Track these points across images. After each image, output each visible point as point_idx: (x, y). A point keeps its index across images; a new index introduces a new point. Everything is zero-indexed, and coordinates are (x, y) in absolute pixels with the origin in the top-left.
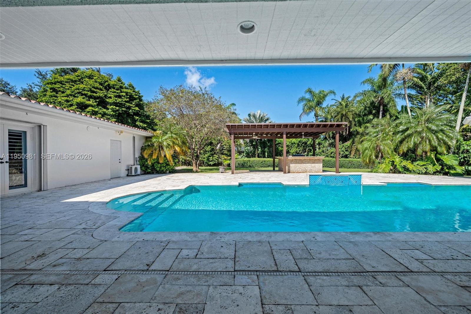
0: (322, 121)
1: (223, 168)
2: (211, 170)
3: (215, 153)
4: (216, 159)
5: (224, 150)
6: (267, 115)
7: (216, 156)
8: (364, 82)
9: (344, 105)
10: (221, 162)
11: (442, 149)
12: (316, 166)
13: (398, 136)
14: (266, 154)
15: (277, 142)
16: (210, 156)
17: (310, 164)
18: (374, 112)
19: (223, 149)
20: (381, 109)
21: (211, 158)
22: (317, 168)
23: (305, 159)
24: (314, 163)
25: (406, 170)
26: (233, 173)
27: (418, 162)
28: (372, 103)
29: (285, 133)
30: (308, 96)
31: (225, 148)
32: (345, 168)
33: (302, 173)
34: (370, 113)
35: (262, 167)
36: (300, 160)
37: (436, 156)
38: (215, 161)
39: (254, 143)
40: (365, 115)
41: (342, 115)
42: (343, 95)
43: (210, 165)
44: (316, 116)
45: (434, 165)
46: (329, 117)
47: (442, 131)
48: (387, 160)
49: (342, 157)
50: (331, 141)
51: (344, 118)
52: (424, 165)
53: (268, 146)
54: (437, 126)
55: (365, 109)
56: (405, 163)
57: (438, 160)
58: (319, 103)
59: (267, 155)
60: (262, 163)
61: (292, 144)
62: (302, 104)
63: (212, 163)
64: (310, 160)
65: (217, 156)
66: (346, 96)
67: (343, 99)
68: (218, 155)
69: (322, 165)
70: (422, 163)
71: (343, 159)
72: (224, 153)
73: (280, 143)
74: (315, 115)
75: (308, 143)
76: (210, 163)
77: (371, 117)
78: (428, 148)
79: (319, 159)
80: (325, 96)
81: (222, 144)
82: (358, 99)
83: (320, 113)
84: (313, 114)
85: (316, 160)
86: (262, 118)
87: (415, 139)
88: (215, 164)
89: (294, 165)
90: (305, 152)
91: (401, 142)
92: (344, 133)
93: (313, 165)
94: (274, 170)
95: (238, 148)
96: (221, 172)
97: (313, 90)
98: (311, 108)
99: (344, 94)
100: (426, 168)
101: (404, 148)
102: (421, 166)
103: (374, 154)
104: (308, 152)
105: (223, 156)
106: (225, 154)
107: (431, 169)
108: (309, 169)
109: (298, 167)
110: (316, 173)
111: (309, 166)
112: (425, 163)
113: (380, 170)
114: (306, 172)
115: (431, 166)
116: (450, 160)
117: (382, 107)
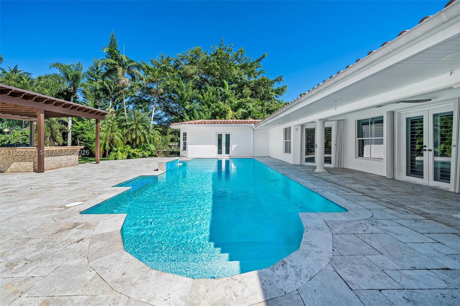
12: (72, 158)
22: (73, 160)
25: (134, 156)
37: (144, 145)
52: (140, 151)
56: (133, 151)
70: (138, 150)
89: (49, 158)
93: (69, 157)
100: (142, 153)
102: (138, 152)
107: (146, 154)
108: (65, 162)
109: (50, 162)
110: (73, 166)
111: (64, 159)
112: (140, 150)
113: (120, 158)
114: (61, 167)
115: (144, 152)
116: (152, 147)
117: (73, 98)
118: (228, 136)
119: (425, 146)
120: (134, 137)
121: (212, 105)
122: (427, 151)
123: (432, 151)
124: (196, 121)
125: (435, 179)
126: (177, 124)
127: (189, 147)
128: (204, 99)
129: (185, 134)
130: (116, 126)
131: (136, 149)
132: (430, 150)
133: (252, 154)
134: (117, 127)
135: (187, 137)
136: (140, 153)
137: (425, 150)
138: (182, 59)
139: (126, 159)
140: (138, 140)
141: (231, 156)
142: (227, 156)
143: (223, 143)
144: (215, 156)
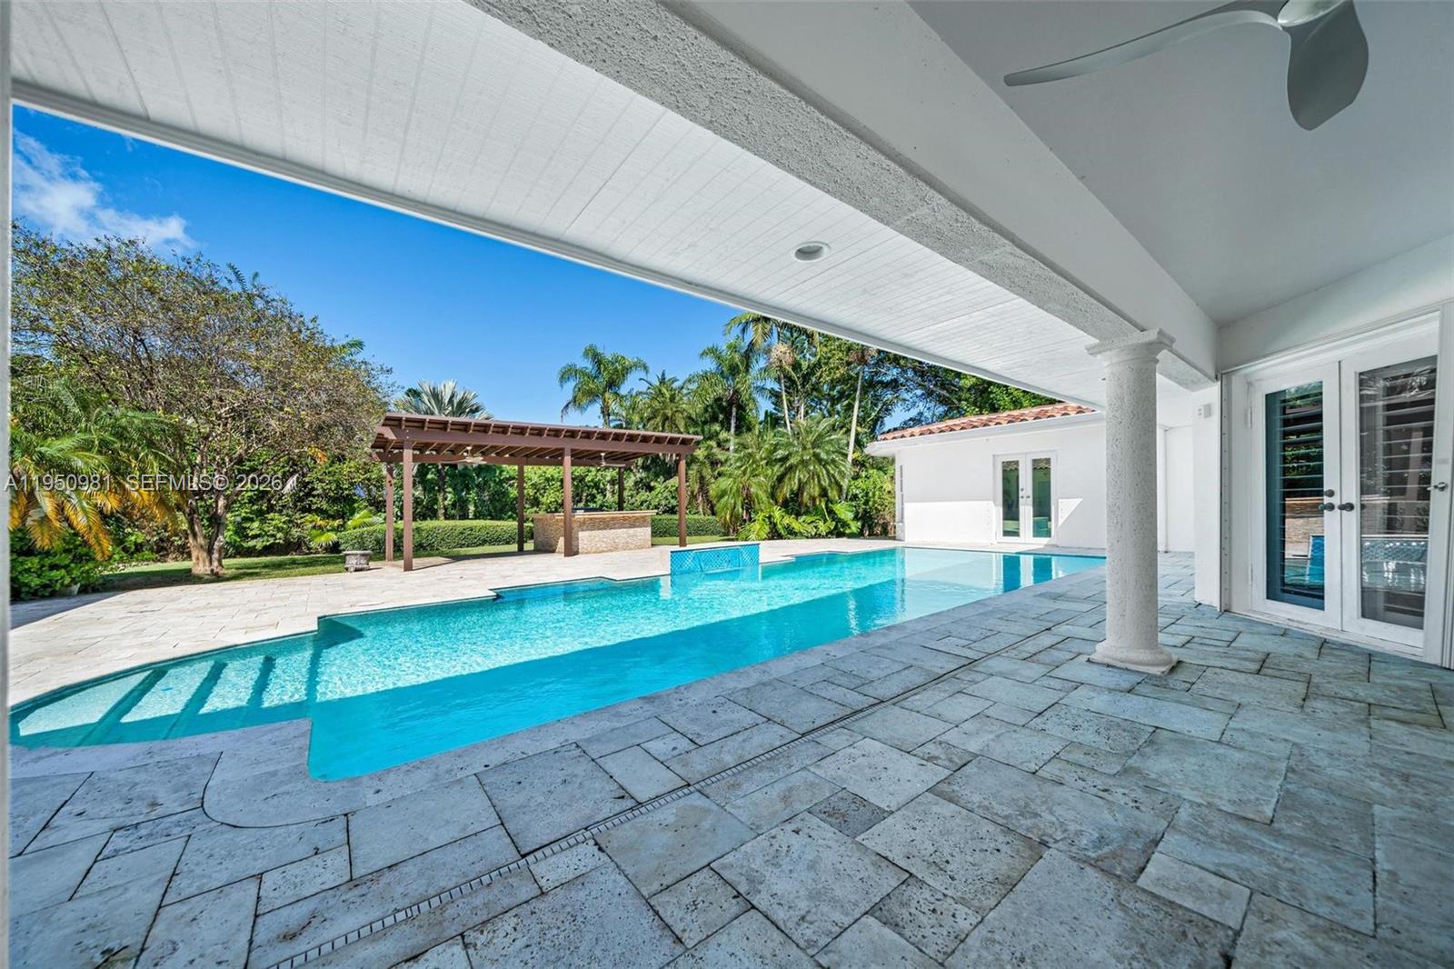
0: (620, 427)
1: (363, 555)
2: (279, 566)
3: (271, 509)
4: (279, 529)
5: (314, 496)
6: (475, 396)
7: (277, 519)
8: (704, 354)
9: (668, 396)
10: (299, 538)
11: (833, 494)
12: (638, 534)
13: (776, 468)
14: (472, 508)
15: (505, 475)
16: (246, 519)
18: (721, 417)
19: (308, 494)
20: (734, 414)
21: (256, 524)
22: (640, 538)
23: (613, 519)
24: (633, 526)
25: (792, 533)
26: (408, 568)
27: (804, 517)
28: (718, 400)
29: (567, 451)
30: (587, 363)
31: (320, 491)
32: (671, 536)
33: (608, 551)
34: (714, 419)
35: (462, 546)
36: (602, 520)
37: (826, 505)
38: (273, 536)
39: (429, 476)
40: (705, 423)
41: (666, 418)
42: (663, 374)
43: (251, 552)
44: (606, 412)
45: (825, 521)
46: (636, 418)
47: (833, 461)
48: (761, 516)
49: (664, 512)
50: (638, 475)
51: (667, 424)
52: (812, 522)
53: (477, 486)
54: (828, 453)
55: (706, 410)
56: (788, 520)
57: (831, 512)
58: (612, 384)
59: (475, 512)
60: (462, 533)
62: (571, 385)
63: (259, 544)
64: (624, 519)
65: (284, 519)
66: (668, 377)
67: (662, 381)
68: (287, 515)
69: (649, 529)
70: (809, 519)
71: (667, 516)
72: (314, 507)
74: (603, 412)
75: (588, 479)
76: (252, 543)
77: (717, 427)
78: (816, 492)
79: (643, 517)
80: (626, 370)
81: (304, 475)
82: (693, 386)
83: (614, 406)
84: (596, 408)
85: (637, 519)
86: (460, 403)
87: (800, 475)
88: (272, 546)
89: (587, 533)
90: (580, 501)
91: (780, 479)
92: (668, 459)
93: (632, 531)
94: (521, 552)
95: (369, 491)
97: (601, 349)
98: (593, 395)
99: (663, 371)
100: (815, 527)
101: (786, 491)
102: (809, 523)
103: (739, 503)
104: (587, 501)
105: (309, 517)
106: (320, 511)
107: (823, 528)
108: (623, 541)
110: (639, 549)
111: (622, 534)
112: (813, 519)
113: (753, 536)
114: (616, 549)
115: (821, 523)
116: (844, 511)
117: (734, 410)
118: (1042, 470)
119: (1331, 494)
120: (797, 487)
122: (1337, 511)
123: (1354, 511)
125: (1368, 612)
127: (907, 505)
130: (761, 463)
132: (1350, 507)
135: (904, 478)
136: (811, 525)
137: (1331, 507)
139: (765, 539)
141: (1053, 543)
142: (1041, 543)
143: (1021, 494)
144: (995, 542)
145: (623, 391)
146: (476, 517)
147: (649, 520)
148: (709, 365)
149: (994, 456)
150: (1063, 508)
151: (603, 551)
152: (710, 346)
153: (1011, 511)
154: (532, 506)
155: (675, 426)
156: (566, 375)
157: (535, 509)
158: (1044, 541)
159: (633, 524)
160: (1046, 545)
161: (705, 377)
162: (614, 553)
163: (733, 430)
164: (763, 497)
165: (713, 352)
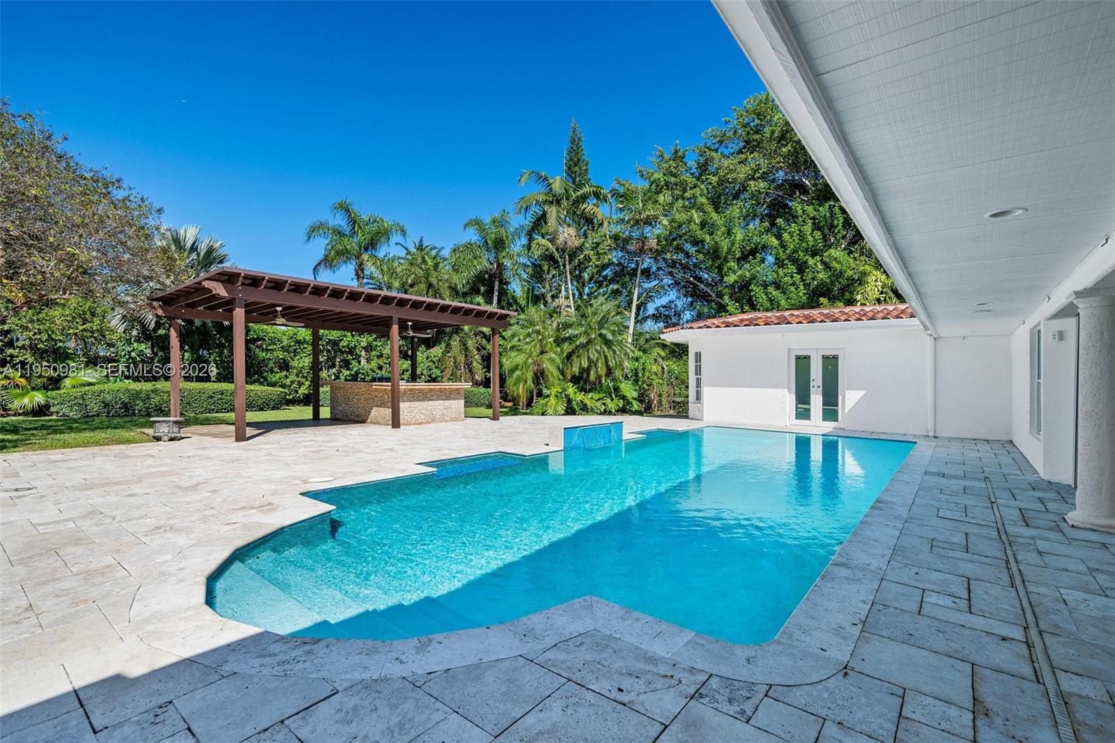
1: (175, 423)
6: (222, 245)
8: (466, 226)
11: (618, 373)
12: (453, 406)
13: (564, 347)
17: (442, 402)
18: (482, 289)
20: (496, 287)
22: (454, 410)
24: (448, 398)
25: (585, 409)
26: (243, 437)
29: (395, 320)
30: (340, 221)
33: (426, 423)
37: (612, 384)
41: (429, 284)
42: (421, 241)
44: (360, 272)
45: (613, 399)
47: (620, 343)
52: (599, 399)
55: (468, 282)
56: (580, 397)
57: (617, 390)
58: (371, 245)
61: (299, 342)
62: (322, 242)
64: (441, 391)
66: (425, 244)
67: (420, 248)
69: (463, 402)
70: (596, 396)
73: (263, 339)
74: (356, 274)
75: (343, 343)
78: (603, 371)
79: (457, 390)
80: (385, 233)
82: (459, 257)
85: (452, 391)
89: (407, 404)
91: (569, 358)
93: (447, 403)
94: (316, 420)
96: (172, 439)
97: (355, 208)
98: (344, 254)
99: (422, 237)
100: (604, 404)
101: (575, 369)
102: (596, 401)
107: (612, 406)
108: (440, 413)
109: (416, 410)
110: (454, 421)
111: (438, 406)
112: (601, 395)
113: (550, 411)
114: (434, 421)
115: (609, 400)
116: (628, 390)
117: (497, 283)
118: (831, 363)
120: (585, 364)
121: (811, 262)
124: (730, 319)
126: (674, 329)
127: (707, 391)
128: (783, 246)
129: (698, 356)
130: (551, 340)
131: (591, 395)
133: (930, 426)
134: (552, 342)
135: (702, 364)
136: (600, 402)
138: (719, 142)
139: (563, 415)
140: (592, 372)
141: (841, 426)
142: (829, 426)
143: (812, 384)
144: (788, 424)
145: (381, 254)
146: (218, 380)
147: (462, 392)
148: (472, 236)
149: (789, 349)
150: (849, 399)
151: (422, 423)
152: (474, 217)
153: (803, 397)
154: (281, 369)
155: (437, 294)
156: (314, 231)
157: (284, 373)
158: (832, 424)
159: (448, 395)
160: (834, 428)
161: (469, 246)
162: (432, 425)
163: (495, 301)
164: (556, 373)
165: (477, 223)
